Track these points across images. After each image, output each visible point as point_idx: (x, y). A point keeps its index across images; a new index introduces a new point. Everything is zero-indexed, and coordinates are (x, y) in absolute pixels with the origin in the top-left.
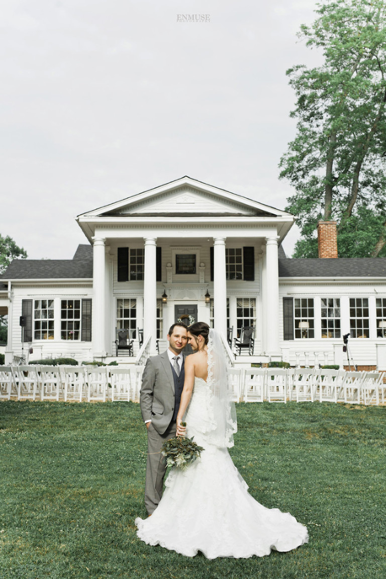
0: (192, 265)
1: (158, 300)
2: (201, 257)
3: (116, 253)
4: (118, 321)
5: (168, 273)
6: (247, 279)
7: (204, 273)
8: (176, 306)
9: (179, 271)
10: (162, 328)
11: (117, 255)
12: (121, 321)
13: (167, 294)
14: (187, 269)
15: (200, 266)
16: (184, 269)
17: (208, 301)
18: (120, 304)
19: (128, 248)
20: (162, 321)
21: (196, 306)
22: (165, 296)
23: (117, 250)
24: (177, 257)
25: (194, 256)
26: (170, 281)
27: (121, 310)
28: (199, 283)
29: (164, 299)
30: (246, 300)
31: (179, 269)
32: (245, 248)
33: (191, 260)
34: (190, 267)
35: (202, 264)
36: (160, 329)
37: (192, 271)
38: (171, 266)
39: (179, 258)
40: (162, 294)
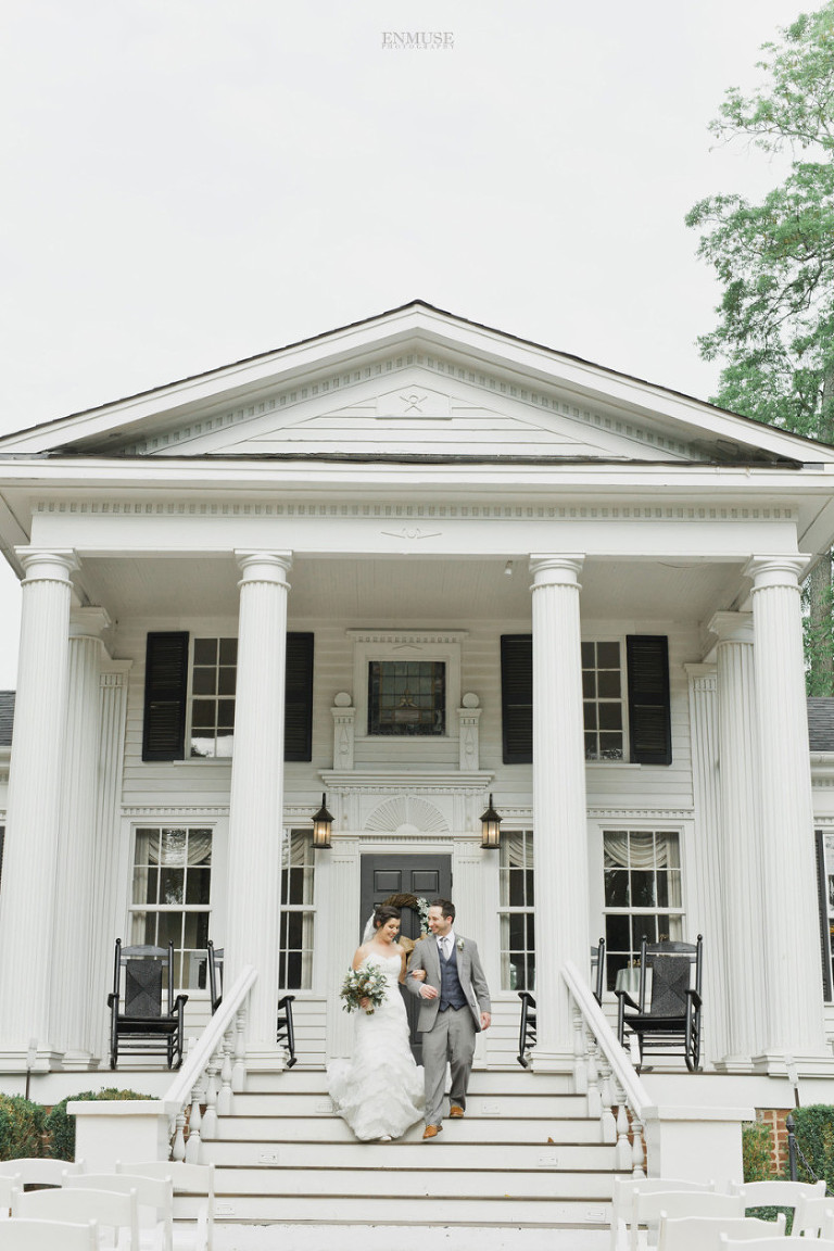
0: (429, 702)
1: (297, 835)
2: (464, 671)
3: (140, 651)
4: (136, 917)
5: (337, 730)
6: (640, 756)
7: (475, 730)
8: (367, 861)
9: (379, 724)
10: (311, 946)
11: (143, 662)
12: (150, 916)
13: (331, 811)
14: (414, 716)
15: (462, 706)
16: (400, 716)
17: (492, 841)
18: (147, 849)
19: (184, 636)
20: (311, 916)
21: (446, 859)
22: (323, 817)
23: (144, 639)
24: (374, 669)
25: (439, 669)
26: (344, 763)
27: (152, 873)
28: (458, 769)
29: (321, 832)
30: (641, 837)
31: (383, 718)
32: (631, 639)
33: (426, 685)
34: (422, 710)
35: (470, 699)
36: (304, 951)
37: (431, 722)
38: (352, 706)
39: (378, 676)
40: (314, 812)
